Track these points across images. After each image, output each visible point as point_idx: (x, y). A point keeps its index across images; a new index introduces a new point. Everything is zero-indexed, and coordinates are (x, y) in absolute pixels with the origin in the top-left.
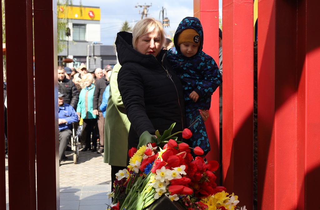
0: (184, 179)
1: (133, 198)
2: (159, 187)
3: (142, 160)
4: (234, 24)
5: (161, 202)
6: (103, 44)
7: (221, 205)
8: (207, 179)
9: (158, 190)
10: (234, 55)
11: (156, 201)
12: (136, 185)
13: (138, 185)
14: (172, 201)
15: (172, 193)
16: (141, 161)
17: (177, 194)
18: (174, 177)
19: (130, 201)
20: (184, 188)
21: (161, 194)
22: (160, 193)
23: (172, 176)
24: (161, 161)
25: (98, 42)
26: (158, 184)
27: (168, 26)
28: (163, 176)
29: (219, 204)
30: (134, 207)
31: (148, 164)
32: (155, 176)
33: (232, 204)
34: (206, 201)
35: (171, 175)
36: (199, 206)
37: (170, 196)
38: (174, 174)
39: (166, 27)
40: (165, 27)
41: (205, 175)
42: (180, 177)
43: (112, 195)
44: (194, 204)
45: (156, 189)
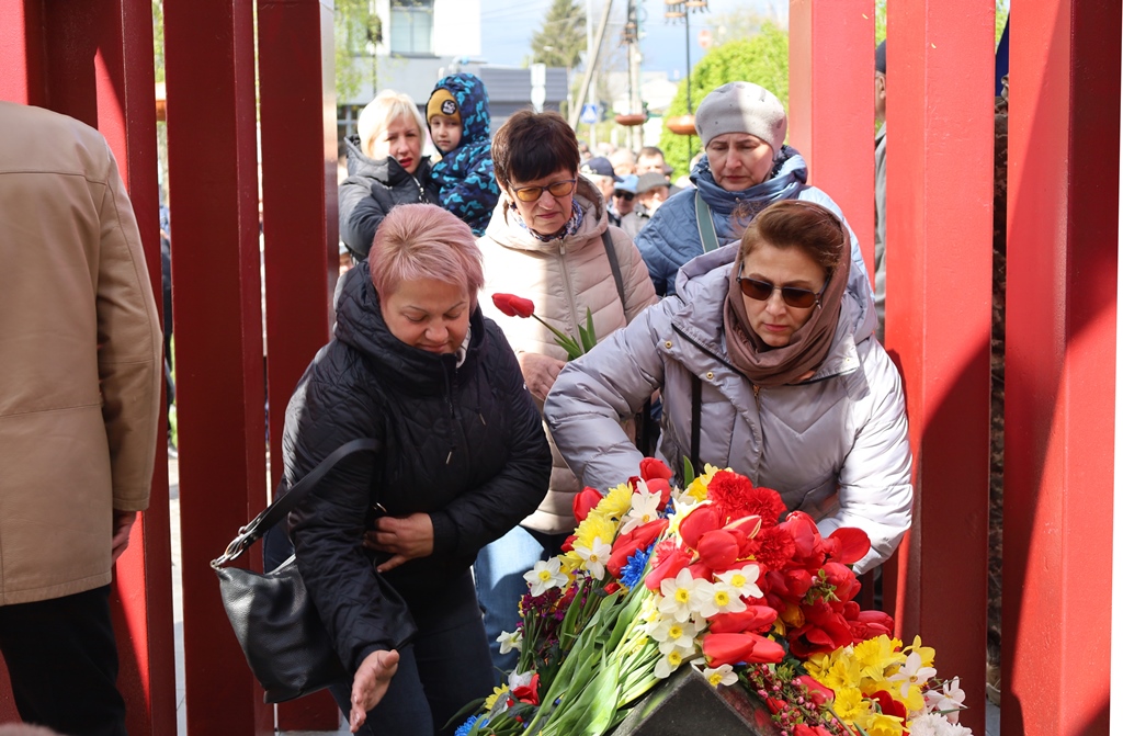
0: (756, 613)
1: (584, 672)
2: (671, 640)
3: (617, 536)
4: (927, 44)
5: (676, 689)
6: (491, 65)
7: (875, 683)
8: (832, 593)
9: (665, 649)
10: (928, 152)
11: (659, 686)
12: (594, 622)
13: (601, 623)
14: (712, 688)
15: (714, 659)
16: (611, 540)
17: (730, 664)
18: (723, 607)
19: (574, 680)
20: (755, 642)
21: (677, 663)
22: (675, 657)
23: (714, 603)
24: (675, 545)
25: (471, 59)
26: (668, 629)
27: (704, 9)
28: (683, 600)
29: (869, 678)
30: (586, 703)
31: (633, 554)
32: (657, 603)
33: (913, 679)
34: (824, 667)
35: (710, 599)
36: (806, 692)
37: (707, 670)
38: (721, 597)
39: (698, 12)
40: (694, 12)
41: (825, 578)
42: (742, 608)
43: (514, 640)
44: (789, 684)
45: (660, 646)
